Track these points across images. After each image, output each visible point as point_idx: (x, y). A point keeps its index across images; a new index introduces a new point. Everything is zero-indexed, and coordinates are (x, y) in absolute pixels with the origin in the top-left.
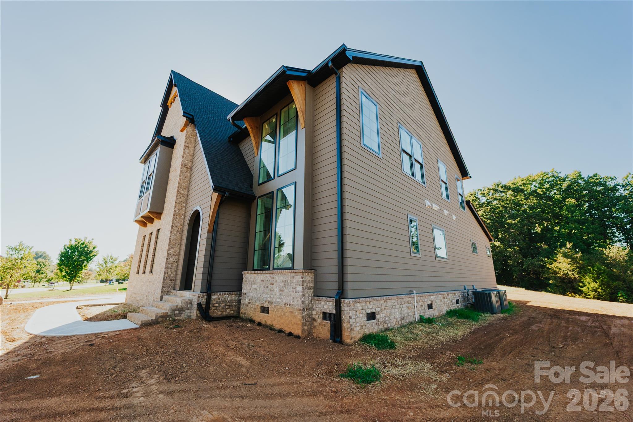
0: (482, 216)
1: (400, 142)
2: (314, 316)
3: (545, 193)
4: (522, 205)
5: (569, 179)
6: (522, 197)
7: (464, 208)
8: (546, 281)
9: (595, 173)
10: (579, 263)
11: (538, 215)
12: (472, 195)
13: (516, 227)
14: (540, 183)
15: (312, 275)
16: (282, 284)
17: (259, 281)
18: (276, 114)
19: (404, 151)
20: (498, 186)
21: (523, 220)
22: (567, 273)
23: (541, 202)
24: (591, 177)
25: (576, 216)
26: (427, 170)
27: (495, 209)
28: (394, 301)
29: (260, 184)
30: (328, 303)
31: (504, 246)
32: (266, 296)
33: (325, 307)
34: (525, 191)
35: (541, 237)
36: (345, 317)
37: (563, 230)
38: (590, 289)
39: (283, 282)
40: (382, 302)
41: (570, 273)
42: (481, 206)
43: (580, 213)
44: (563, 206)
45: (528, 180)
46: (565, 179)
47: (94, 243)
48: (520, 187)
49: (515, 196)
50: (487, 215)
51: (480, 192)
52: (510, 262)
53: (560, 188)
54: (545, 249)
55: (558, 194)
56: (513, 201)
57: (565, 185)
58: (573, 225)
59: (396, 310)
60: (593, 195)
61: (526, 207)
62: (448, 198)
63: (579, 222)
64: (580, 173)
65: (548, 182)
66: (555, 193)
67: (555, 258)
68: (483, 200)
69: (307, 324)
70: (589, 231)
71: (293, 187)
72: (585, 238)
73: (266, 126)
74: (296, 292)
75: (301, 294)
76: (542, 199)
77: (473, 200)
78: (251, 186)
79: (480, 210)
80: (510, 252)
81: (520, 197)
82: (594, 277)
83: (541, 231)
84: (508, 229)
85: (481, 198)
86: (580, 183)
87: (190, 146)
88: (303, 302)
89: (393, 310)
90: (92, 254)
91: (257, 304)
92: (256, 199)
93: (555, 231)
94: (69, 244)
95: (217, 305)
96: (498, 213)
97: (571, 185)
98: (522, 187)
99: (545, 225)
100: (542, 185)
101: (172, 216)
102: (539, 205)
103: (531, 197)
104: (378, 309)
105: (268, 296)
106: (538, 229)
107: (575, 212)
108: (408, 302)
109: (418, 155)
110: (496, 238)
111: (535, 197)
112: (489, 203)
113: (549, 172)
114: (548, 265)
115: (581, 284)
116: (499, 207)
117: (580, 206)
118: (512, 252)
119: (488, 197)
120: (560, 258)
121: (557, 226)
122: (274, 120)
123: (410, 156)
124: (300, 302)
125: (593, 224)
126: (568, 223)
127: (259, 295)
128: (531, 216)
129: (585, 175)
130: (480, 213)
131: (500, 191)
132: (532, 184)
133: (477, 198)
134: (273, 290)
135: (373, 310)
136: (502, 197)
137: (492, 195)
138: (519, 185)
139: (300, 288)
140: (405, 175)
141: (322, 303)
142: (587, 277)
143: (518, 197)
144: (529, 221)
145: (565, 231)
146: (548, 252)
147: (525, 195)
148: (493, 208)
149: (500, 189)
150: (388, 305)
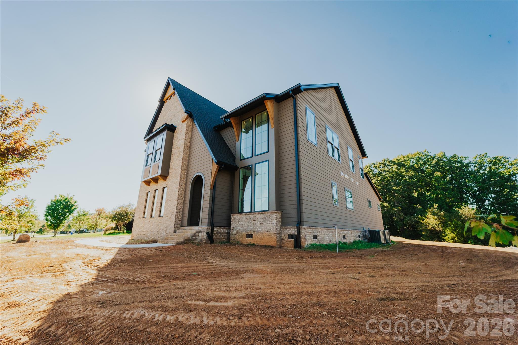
0: (375, 184)
1: (326, 136)
2: (282, 237)
3: (420, 168)
4: (403, 176)
5: (437, 158)
6: (404, 170)
7: (363, 178)
8: (420, 233)
9: (455, 154)
10: (442, 219)
11: (415, 184)
12: (368, 167)
13: (399, 193)
14: (416, 160)
15: (280, 214)
16: (261, 220)
17: (244, 219)
18: (253, 117)
19: (329, 141)
20: (387, 161)
21: (404, 188)
22: (435, 227)
23: (417, 174)
24: (452, 157)
25: (441, 185)
26: (342, 153)
27: (384, 179)
28: (325, 230)
29: (241, 160)
30: (291, 229)
31: (390, 206)
32: (250, 228)
33: (290, 231)
34: (406, 166)
35: (417, 200)
36: (302, 236)
37: (432, 195)
38: (450, 238)
39: (262, 218)
40: (320, 230)
41: (436, 227)
42: (374, 176)
43: (444, 183)
44: (433, 177)
45: (408, 157)
46: (434, 157)
47: (75, 199)
48: (402, 163)
49: (399, 169)
50: (379, 183)
51: (374, 166)
52: (395, 218)
53: (431, 164)
54: (420, 209)
55: (429, 169)
56: (397, 173)
57: (434, 162)
58: (439, 192)
59: (327, 236)
60: (453, 170)
61: (406, 178)
62: (354, 171)
63: (443, 189)
64: (444, 153)
65: (422, 160)
66: (427, 168)
67: (426, 216)
68: (376, 171)
69: (279, 241)
70: (450, 196)
71: (267, 163)
72: (447, 201)
73: (244, 123)
74: (272, 224)
75: (275, 224)
76: (417, 172)
77: (368, 171)
78: (234, 161)
79: (373, 179)
80: (395, 211)
81: (402, 170)
82: (453, 230)
83: (417, 196)
84: (394, 193)
85: (374, 170)
86: (444, 161)
87: (189, 132)
88: (276, 229)
89: (325, 236)
90: (73, 208)
91: (243, 233)
92: (239, 169)
93: (427, 195)
94: (54, 199)
95: (216, 234)
96: (387, 182)
97: (438, 162)
98: (404, 163)
99: (420, 191)
100: (418, 161)
101: (179, 178)
102: (415, 176)
103: (410, 170)
104: (318, 234)
105: (252, 228)
106: (415, 194)
107: (440, 182)
108: (332, 232)
109: (336, 144)
110: (385, 200)
111: (413, 170)
112: (380, 174)
113: (423, 152)
114: (421, 221)
115: (443, 235)
116: (387, 177)
117: (444, 177)
118: (396, 211)
119: (379, 169)
120: (429, 215)
121: (428, 192)
122: (251, 120)
123: (332, 144)
124: (275, 229)
125: (453, 191)
126: (436, 190)
127: (245, 228)
128: (410, 184)
129: (448, 155)
130: (373, 181)
131: (388, 165)
132: (411, 160)
133: (371, 170)
134: (255, 224)
135: (316, 234)
136: (389, 169)
137: (382, 168)
138: (401, 161)
139: (274, 222)
140: (330, 157)
141: (288, 229)
142: (448, 230)
143: (401, 170)
144: (408, 188)
145: (434, 196)
146: (422, 211)
147: (406, 169)
148: (383, 178)
149: (388, 163)
150: (323, 232)
